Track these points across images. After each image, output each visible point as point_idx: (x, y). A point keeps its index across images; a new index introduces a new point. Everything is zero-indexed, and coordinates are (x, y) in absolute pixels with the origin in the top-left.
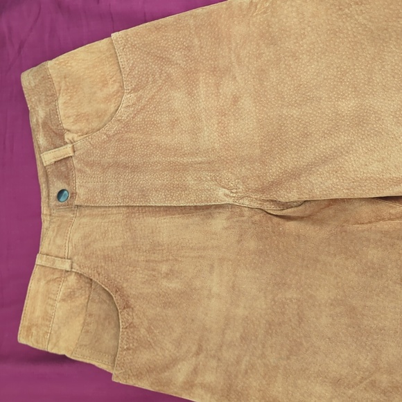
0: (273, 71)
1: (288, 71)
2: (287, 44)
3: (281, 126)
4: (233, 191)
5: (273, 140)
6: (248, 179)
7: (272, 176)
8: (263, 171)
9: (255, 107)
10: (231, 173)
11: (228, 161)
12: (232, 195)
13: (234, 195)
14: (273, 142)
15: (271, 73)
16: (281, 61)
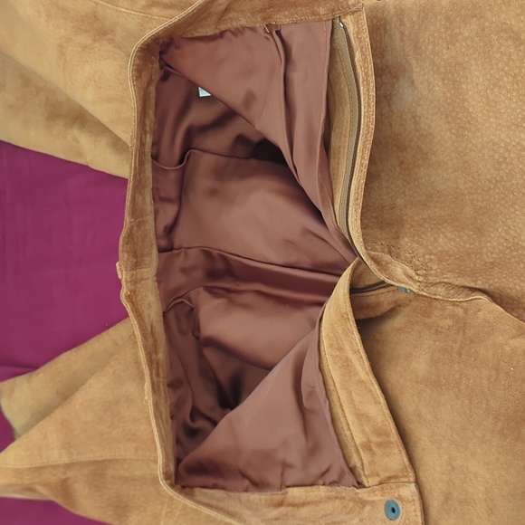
0: (477, 65)
1: (507, 64)
2: (503, 16)
3: (500, 163)
4: (419, 272)
5: (490, 189)
6: (450, 256)
7: (492, 253)
8: (477, 244)
9: (450, 130)
10: (418, 243)
11: (414, 223)
12: (417, 278)
13: (421, 279)
14: (491, 192)
15: (474, 67)
16: (492, 46)
